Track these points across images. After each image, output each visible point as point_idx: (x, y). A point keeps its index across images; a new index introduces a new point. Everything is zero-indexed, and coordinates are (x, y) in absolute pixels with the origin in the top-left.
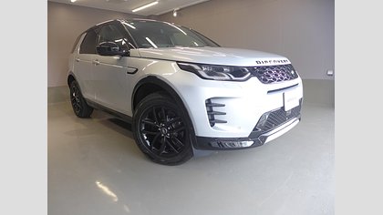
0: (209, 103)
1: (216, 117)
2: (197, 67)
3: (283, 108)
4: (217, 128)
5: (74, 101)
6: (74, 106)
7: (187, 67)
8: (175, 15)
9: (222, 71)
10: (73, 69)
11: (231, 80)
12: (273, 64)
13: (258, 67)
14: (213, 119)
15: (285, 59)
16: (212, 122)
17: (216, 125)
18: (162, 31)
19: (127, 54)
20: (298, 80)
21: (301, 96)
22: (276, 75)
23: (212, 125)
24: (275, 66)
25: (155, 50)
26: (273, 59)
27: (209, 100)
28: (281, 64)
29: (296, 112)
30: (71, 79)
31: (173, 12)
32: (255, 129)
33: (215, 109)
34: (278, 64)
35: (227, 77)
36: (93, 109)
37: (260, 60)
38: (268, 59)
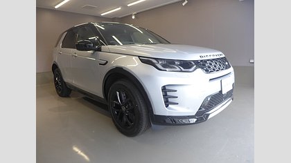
0: (164, 89)
1: (170, 100)
2: (154, 61)
3: (221, 92)
4: (170, 109)
5: (56, 84)
6: (56, 88)
7: (146, 61)
8: (133, 17)
9: (174, 64)
10: (56, 59)
11: (181, 71)
12: (212, 58)
13: (201, 61)
14: (168, 101)
15: (221, 53)
16: (167, 103)
17: (170, 106)
18: (125, 31)
19: (99, 50)
20: (231, 70)
21: (233, 82)
22: (215, 66)
23: (167, 106)
24: (214, 59)
25: (121, 47)
26: (212, 54)
27: (164, 87)
28: (218, 57)
29: (230, 94)
30: (55, 67)
31: (131, 15)
32: (200, 109)
33: (168, 93)
34: (215, 57)
35: (178, 69)
36: (71, 90)
37: (203, 55)
38: (208, 54)
